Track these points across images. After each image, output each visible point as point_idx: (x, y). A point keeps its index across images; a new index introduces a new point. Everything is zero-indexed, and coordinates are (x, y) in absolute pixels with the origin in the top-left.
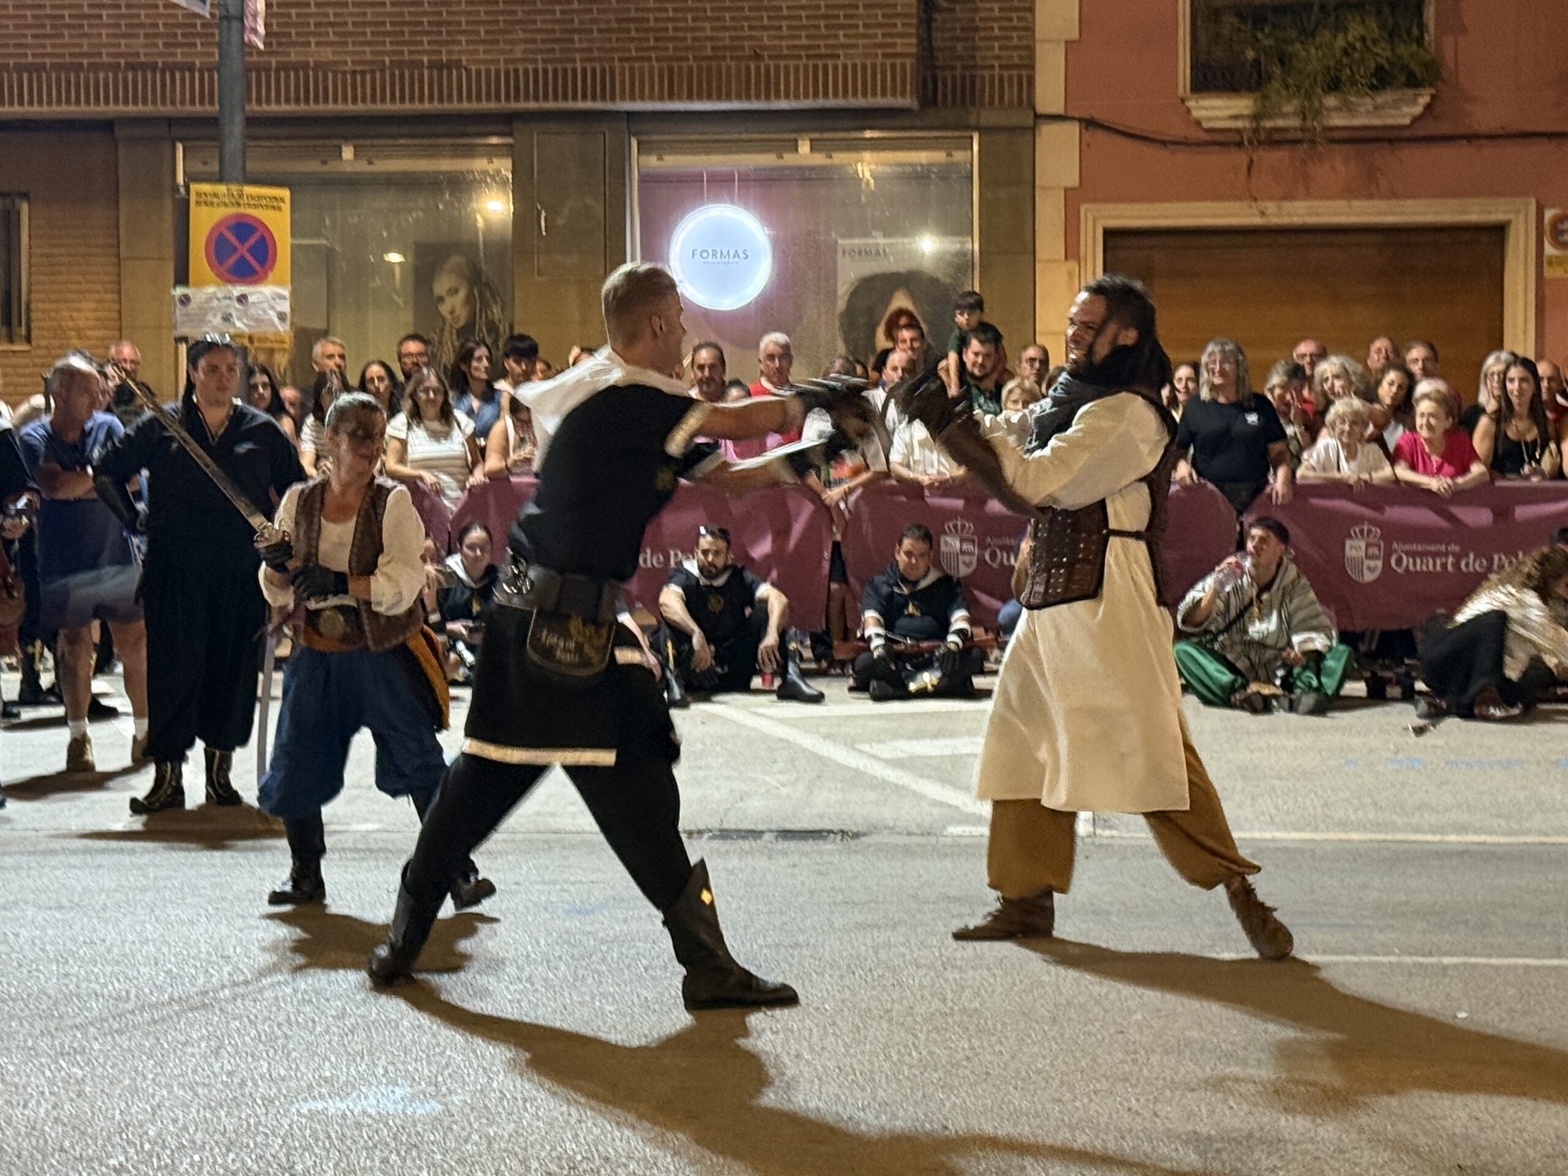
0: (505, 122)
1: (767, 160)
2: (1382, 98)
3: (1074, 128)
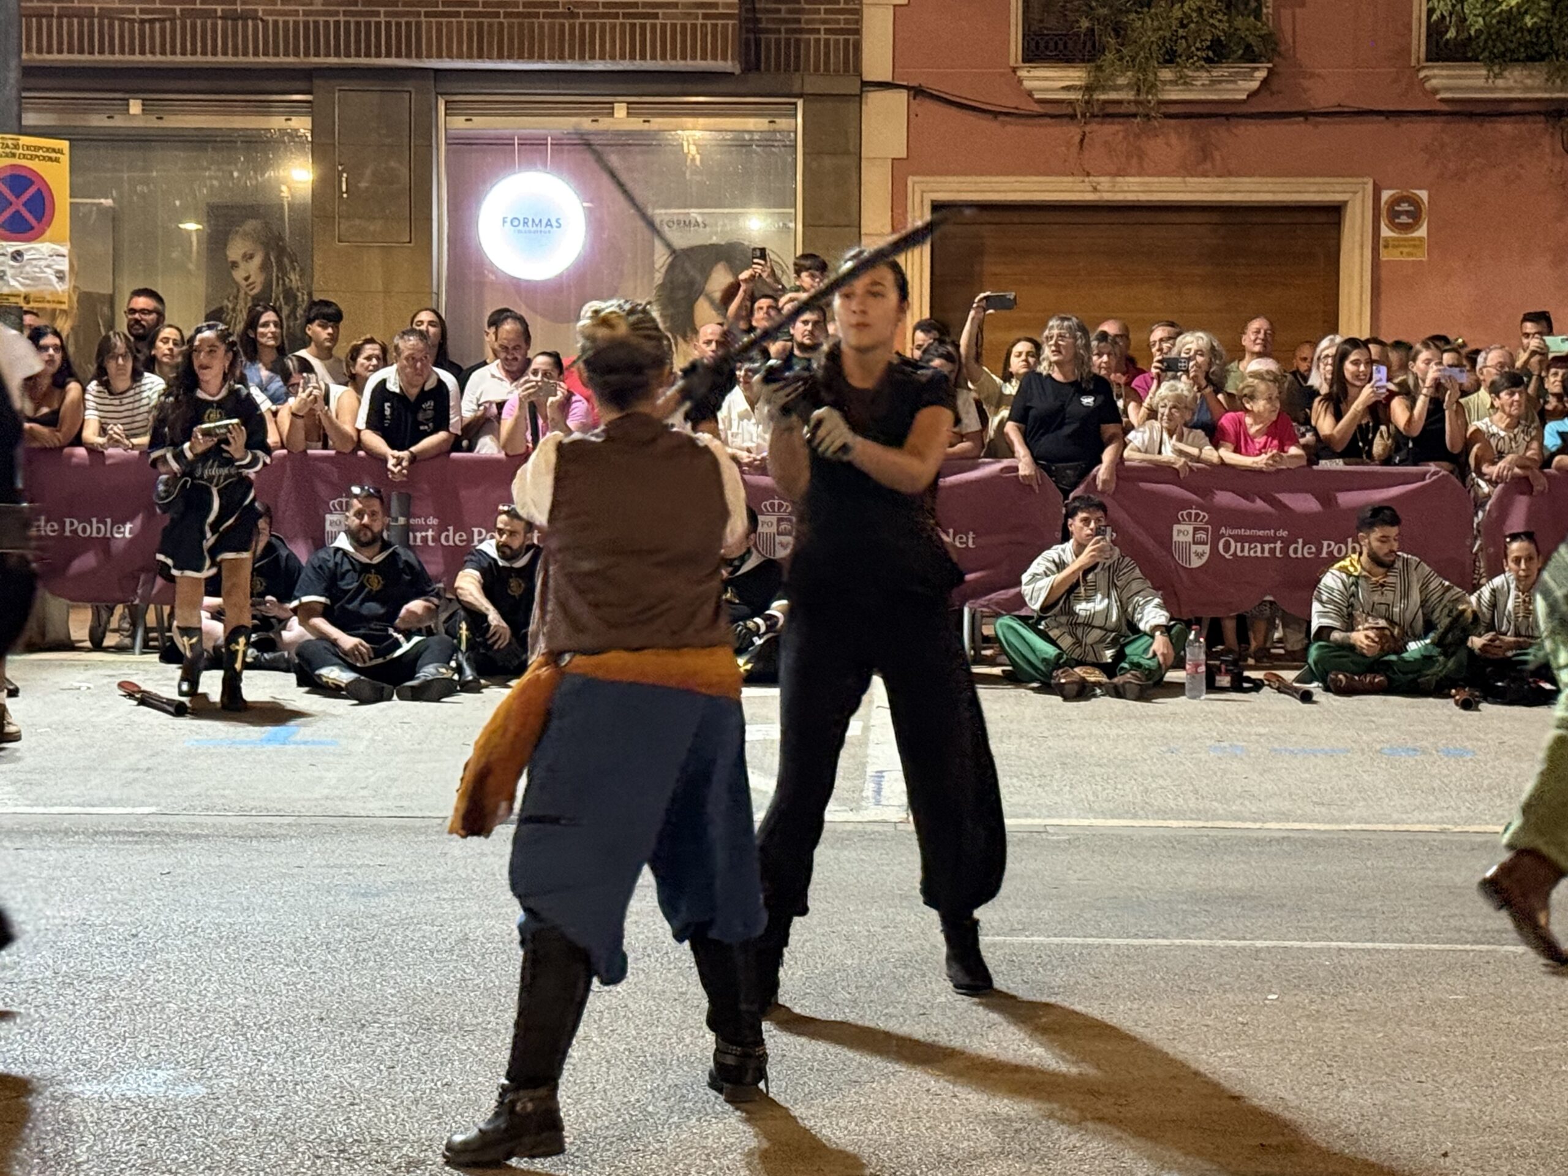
0: (305, 78)
1: (580, 124)
2: (1218, 72)
3: (902, 96)
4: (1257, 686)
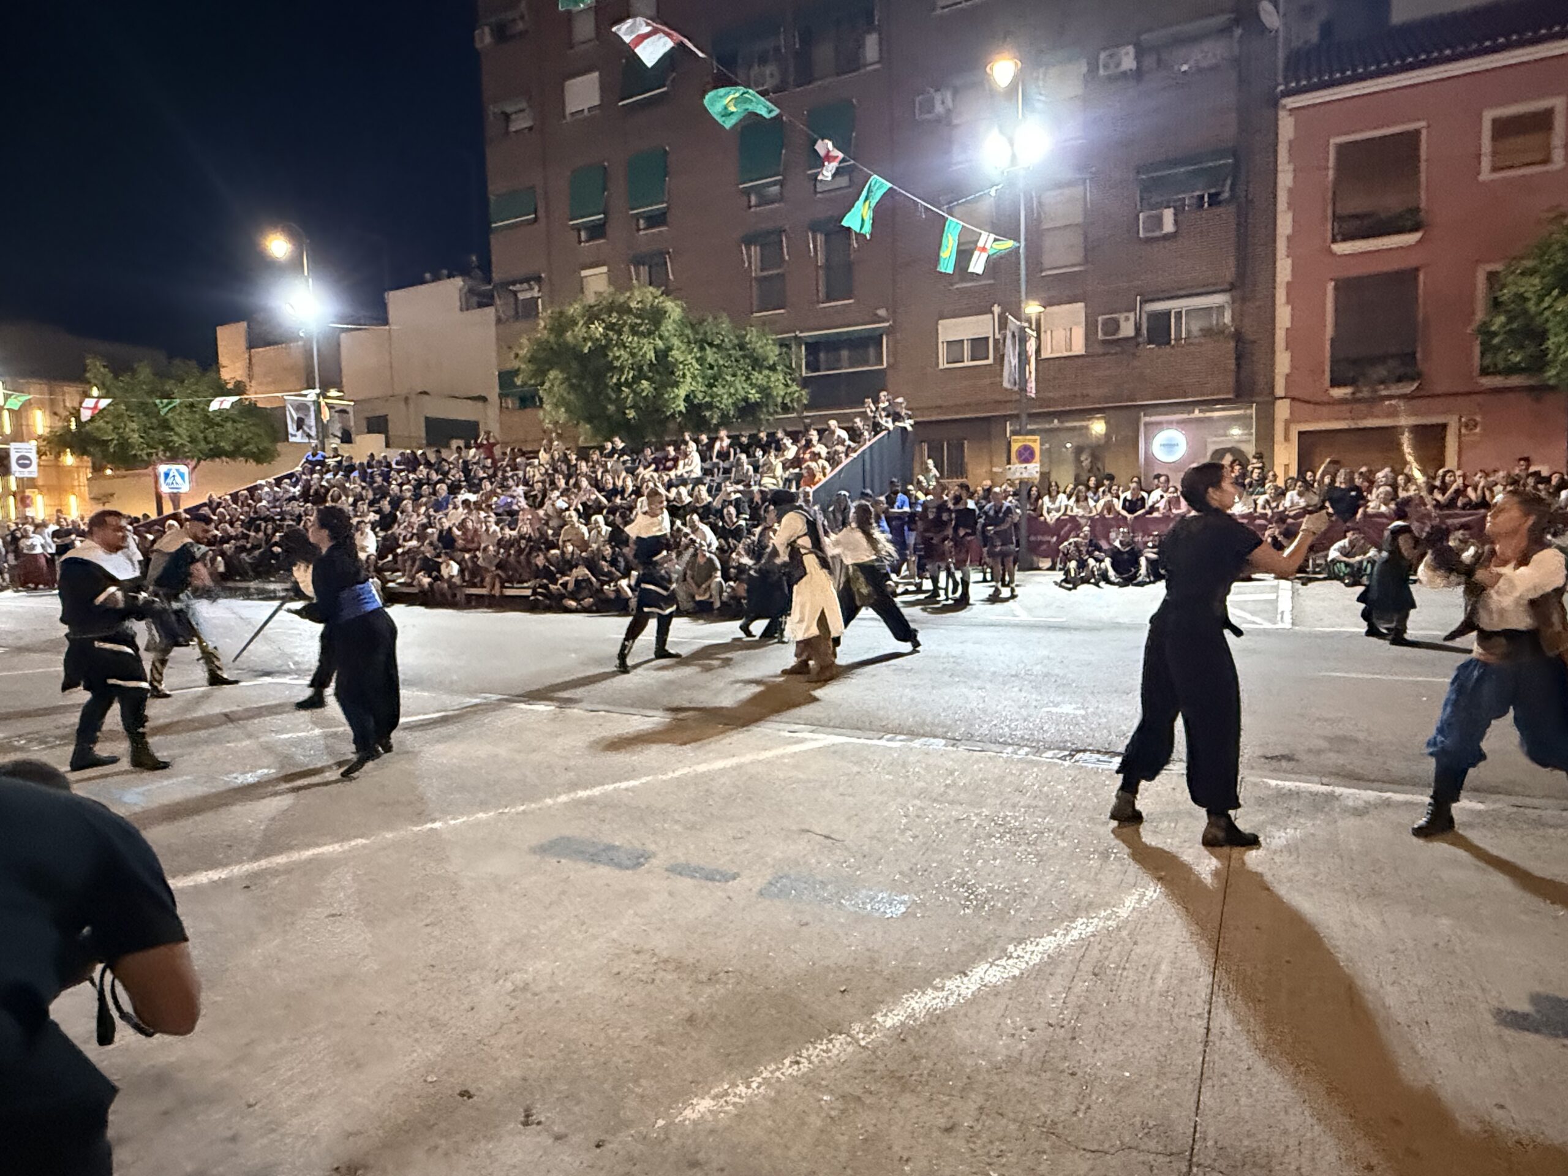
0: (1103, 410)
1: (1185, 416)
2: (1400, 385)
3: (1288, 402)
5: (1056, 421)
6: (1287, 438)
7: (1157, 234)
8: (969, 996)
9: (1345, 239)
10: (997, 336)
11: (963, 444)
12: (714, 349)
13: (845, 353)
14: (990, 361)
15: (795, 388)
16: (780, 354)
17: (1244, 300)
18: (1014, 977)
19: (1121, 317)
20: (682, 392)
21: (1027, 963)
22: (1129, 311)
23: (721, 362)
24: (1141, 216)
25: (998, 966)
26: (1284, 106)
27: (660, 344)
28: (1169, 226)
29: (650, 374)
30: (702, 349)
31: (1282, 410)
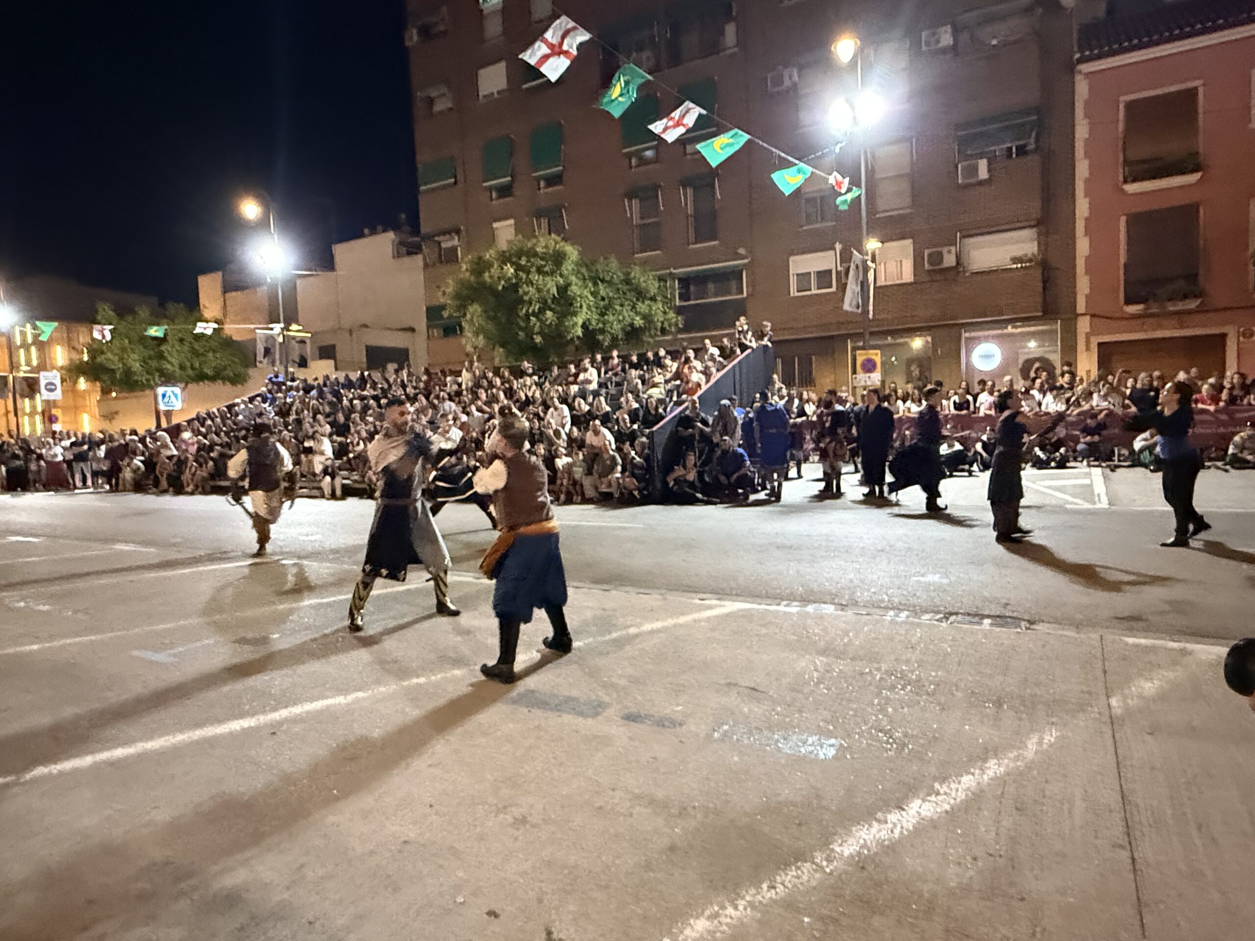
0: (929, 328)
1: (999, 332)
2: (1186, 302)
3: (1088, 318)
4: (1209, 467)
5: (889, 338)
6: (1088, 349)
7: (972, 181)
8: (911, 828)
9: (1134, 180)
10: (839, 268)
11: (811, 359)
12: (606, 285)
13: (711, 286)
14: (834, 289)
15: (671, 315)
16: (659, 287)
17: (1047, 234)
18: (947, 812)
19: (945, 250)
20: (580, 320)
21: (955, 799)
22: (951, 245)
23: (611, 294)
24: (960, 166)
25: (929, 801)
26: (1080, 72)
27: (561, 281)
28: (983, 173)
29: (553, 306)
30: (595, 284)
31: (1084, 325)
